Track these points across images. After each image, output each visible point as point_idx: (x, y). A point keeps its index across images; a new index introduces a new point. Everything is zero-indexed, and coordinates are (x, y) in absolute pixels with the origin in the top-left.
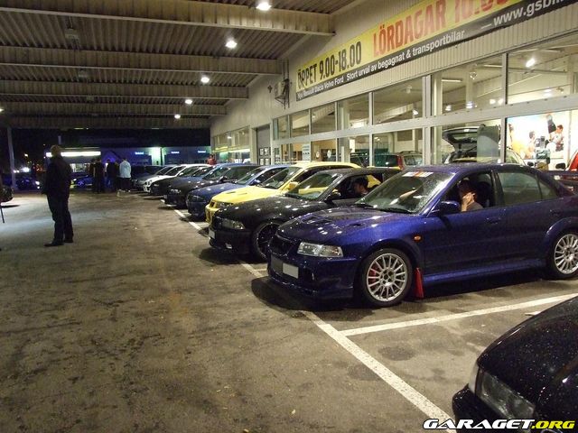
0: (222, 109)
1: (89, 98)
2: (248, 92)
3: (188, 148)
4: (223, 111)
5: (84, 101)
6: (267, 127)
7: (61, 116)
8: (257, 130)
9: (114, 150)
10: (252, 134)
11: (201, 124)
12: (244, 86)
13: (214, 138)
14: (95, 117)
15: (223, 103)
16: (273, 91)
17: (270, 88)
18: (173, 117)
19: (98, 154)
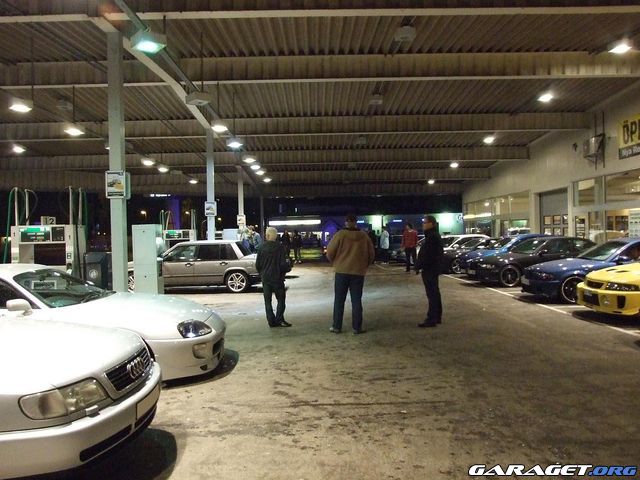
0: (486, 172)
1: (351, 165)
2: (528, 151)
3: (412, 216)
4: (486, 173)
5: (345, 168)
6: (564, 191)
7: (318, 184)
8: (541, 195)
9: (335, 218)
10: (533, 200)
11: (453, 189)
12: (525, 145)
13: (467, 204)
14: (346, 184)
15: (486, 166)
16: (580, 147)
17: (575, 146)
18: (426, 182)
19: (318, 222)
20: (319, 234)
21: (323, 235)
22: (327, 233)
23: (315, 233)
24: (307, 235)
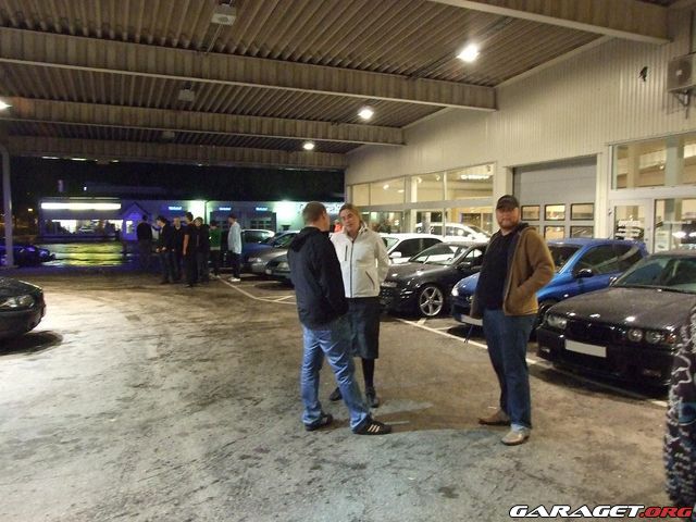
0: (398, 134)
6: (587, 160)
8: (515, 171)
9: (139, 202)
19: (117, 206)
20: (118, 224)
21: (124, 225)
22: (129, 223)
23: (111, 222)
24: (100, 225)
